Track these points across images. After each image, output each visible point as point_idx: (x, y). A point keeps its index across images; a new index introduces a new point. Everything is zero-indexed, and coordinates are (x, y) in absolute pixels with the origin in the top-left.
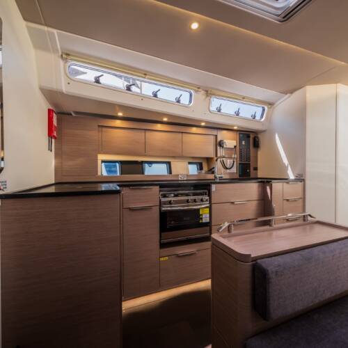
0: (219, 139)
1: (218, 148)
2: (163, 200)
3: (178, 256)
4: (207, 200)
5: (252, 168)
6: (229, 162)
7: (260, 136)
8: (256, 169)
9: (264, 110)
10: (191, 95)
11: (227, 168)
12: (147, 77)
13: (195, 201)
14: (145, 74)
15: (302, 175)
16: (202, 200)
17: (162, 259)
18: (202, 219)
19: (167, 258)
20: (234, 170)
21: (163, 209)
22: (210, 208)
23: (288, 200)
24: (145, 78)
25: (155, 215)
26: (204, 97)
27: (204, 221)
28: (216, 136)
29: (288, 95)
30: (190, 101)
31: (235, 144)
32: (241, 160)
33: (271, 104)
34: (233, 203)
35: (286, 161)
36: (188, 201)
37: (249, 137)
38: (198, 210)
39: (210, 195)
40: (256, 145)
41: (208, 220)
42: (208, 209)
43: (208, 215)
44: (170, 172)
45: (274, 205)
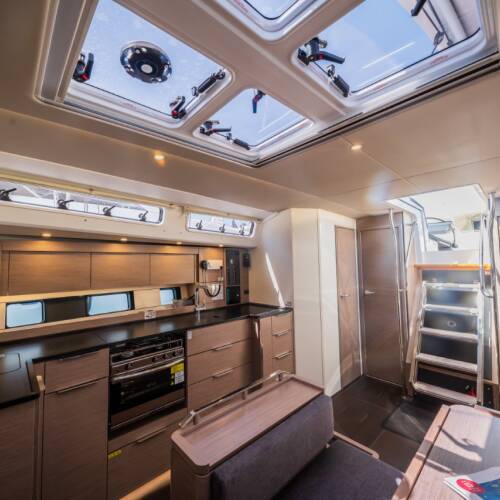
0: (201, 259)
1: (200, 270)
2: (116, 365)
3: (137, 443)
4: (181, 352)
5: (242, 292)
6: (213, 288)
7: (250, 253)
8: (247, 292)
9: (253, 225)
10: (161, 212)
11: (212, 296)
12: (93, 193)
13: (164, 357)
14: (91, 190)
15: (290, 303)
16: (174, 355)
17: (111, 456)
18: (173, 380)
19: (120, 451)
20: (221, 296)
21: (116, 379)
22: (185, 362)
23: (276, 336)
24: (90, 194)
25: (102, 392)
26: (179, 214)
27: (176, 382)
28: (198, 256)
29: (275, 214)
30: (160, 220)
31: (221, 265)
32: (228, 284)
33: (259, 220)
34: (214, 350)
35: (276, 287)
36: (153, 360)
37: (237, 253)
38: (169, 369)
39: (185, 346)
40: (247, 264)
41: (183, 379)
42: (182, 365)
43: (182, 373)
44: (132, 307)
45: (262, 345)
